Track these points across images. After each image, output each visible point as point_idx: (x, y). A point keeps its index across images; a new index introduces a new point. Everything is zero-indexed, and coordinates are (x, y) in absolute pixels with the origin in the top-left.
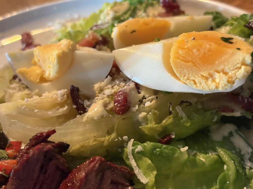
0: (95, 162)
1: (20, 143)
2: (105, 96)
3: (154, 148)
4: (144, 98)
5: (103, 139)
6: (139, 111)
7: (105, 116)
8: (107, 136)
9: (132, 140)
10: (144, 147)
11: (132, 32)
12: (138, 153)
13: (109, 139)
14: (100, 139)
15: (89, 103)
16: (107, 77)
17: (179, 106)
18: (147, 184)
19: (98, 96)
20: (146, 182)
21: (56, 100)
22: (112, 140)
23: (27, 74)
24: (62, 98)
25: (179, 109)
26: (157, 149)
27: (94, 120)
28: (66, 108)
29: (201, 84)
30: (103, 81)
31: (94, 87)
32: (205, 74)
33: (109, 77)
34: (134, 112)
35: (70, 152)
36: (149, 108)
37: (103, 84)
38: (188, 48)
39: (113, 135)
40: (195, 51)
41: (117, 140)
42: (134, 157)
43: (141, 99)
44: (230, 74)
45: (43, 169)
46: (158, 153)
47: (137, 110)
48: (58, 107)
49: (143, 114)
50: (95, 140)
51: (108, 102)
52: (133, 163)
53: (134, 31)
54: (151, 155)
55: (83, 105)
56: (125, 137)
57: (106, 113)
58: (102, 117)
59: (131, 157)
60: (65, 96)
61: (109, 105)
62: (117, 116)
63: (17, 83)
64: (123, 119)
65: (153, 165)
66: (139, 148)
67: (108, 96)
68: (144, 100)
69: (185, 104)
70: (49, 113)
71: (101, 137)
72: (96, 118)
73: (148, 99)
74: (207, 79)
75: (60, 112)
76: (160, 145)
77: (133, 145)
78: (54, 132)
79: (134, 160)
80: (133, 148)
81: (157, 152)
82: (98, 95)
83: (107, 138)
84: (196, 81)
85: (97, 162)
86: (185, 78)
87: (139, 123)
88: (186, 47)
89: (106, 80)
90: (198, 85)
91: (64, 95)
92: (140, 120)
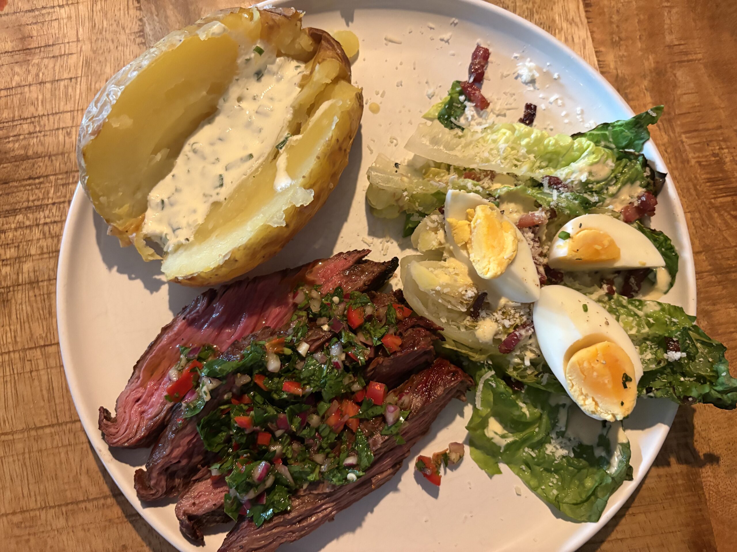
3: (503, 393)
7: (489, 343)
8: (478, 353)
9: (493, 373)
10: (497, 387)
12: (489, 385)
15: (486, 315)
20: (479, 409)
29: (575, 391)
32: (584, 391)
33: (519, 304)
34: (513, 355)
37: (510, 304)
38: (593, 367)
40: (595, 374)
41: (483, 362)
44: (599, 409)
47: (516, 355)
51: (500, 331)
55: (479, 313)
58: (487, 342)
59: (482, 381)
61: (498, 335)
65: (492, 404)
67: (504, 326)
74: (582, 394)
79: (482, 385)
80: (490, 378)
81: (503, 397)
82: (498, 312)
83: (477, 356)
84: (574, 388)
86: (570, 378)
88: (592, 365)
90: (572, 390)
91: (471, 297)
92: (511, 363)
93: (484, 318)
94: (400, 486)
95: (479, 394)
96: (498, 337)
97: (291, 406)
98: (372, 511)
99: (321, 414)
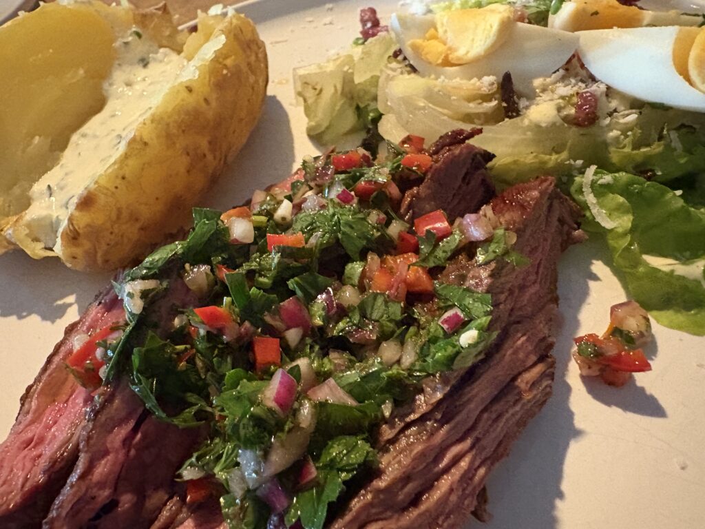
0: (548, 183)
1: (422, 140)
2: (556, 96)
3: (631, 183)
4: (615, 111)
5: (548, 157)
6: (610, 128)
7: (558, 124)
8: (554, 154)
9: (593, 168)
10: (615, 179)
11: (592, 14)
12: (602, 186)
13: (557, 159)
14: (543, 156)
15: (527, 103)
16: (558, 70)
17: (674, 132)
18: (612, 230)
19: (541, 96)
20: (613, 227)
21: (479, 89)
22: (561, 161)
23: (423, 50)
24: (490, 88)
25: (674, 135)
26: (635, 186)
27: (540, 127)
28: (494, 103)
30: (550, 77)
31: (532, 82)
33: (561, 71)
34: (602, 127)
35: (497, 165)
36: (625, 126)
37: (548, 80)
39: (564, 155)
41: (568, 162)
42: (593, 191)
43: (611, 110)
45: (466, 178)
46: (637, 191)
47: (608, 126)
48: (480, 101)
49: (614, 133)
50: (536, 157)
51: (562, 105)
52: (590, 199)
53: (596, 13)
54: (625, 191)
55: (517, 104)
56: (580, 162)
57: (559, 121)
58: (554, 124)
59: (587, 190)
60: (496, 85)
61: (562, 110)
62: (574, 129)
63: (399, 62)
64: (582, 135)
65: (628, 204)
66: (607, 178)
67: (563, 98)
68: (615, 114)
69: (684, 130)
70: (471, 105)
71: (546, 154)
72: (544, 125)
73: (621, 113)
75: (483, 108)
76: (642, 179)
77: (596, 173)
78: (480, 131)
79: (592, 195)
80: (595, 178)
81: (635, 189)
82: (541, 94)
83: (554, 157)
85: (551, 183)
87: (605, 145)
89: (554, 76)
91: (493, 84)
92: (609, 141)
93: (527, 108)
94: (579, 423)
95: (595, 210)
96: (565, 113)
97: (296, 278)
98: (560, 495)
99: (356, 281)
